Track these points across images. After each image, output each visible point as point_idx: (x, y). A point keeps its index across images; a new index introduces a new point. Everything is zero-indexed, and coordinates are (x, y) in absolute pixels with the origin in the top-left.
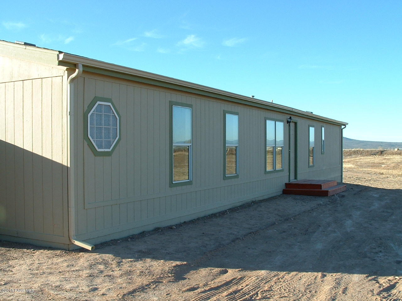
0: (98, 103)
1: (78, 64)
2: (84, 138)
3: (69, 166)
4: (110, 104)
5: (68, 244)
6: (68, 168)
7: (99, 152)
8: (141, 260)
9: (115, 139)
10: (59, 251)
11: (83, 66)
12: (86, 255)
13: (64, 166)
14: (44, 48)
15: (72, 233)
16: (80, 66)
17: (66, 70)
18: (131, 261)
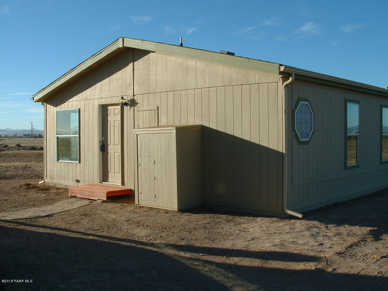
0: (301, 102)
1: (291, 73)
2: (292, 131)
3: (284, 152)
4: (307, 103)
5: (282, 213)
6: (283, 154)
7: (301, 141)
8: (342, 226)
9: (311, 131)
10: (275, 218)
11: (295, 75)
12: (298, 221)
13: (280, 152)
14: (266, 61)
15: (285, 204)
16: (293, 75)
17: (281, 78)
18: (335, 226)
